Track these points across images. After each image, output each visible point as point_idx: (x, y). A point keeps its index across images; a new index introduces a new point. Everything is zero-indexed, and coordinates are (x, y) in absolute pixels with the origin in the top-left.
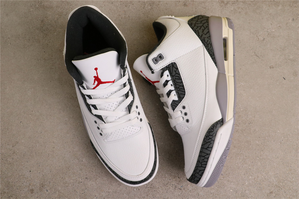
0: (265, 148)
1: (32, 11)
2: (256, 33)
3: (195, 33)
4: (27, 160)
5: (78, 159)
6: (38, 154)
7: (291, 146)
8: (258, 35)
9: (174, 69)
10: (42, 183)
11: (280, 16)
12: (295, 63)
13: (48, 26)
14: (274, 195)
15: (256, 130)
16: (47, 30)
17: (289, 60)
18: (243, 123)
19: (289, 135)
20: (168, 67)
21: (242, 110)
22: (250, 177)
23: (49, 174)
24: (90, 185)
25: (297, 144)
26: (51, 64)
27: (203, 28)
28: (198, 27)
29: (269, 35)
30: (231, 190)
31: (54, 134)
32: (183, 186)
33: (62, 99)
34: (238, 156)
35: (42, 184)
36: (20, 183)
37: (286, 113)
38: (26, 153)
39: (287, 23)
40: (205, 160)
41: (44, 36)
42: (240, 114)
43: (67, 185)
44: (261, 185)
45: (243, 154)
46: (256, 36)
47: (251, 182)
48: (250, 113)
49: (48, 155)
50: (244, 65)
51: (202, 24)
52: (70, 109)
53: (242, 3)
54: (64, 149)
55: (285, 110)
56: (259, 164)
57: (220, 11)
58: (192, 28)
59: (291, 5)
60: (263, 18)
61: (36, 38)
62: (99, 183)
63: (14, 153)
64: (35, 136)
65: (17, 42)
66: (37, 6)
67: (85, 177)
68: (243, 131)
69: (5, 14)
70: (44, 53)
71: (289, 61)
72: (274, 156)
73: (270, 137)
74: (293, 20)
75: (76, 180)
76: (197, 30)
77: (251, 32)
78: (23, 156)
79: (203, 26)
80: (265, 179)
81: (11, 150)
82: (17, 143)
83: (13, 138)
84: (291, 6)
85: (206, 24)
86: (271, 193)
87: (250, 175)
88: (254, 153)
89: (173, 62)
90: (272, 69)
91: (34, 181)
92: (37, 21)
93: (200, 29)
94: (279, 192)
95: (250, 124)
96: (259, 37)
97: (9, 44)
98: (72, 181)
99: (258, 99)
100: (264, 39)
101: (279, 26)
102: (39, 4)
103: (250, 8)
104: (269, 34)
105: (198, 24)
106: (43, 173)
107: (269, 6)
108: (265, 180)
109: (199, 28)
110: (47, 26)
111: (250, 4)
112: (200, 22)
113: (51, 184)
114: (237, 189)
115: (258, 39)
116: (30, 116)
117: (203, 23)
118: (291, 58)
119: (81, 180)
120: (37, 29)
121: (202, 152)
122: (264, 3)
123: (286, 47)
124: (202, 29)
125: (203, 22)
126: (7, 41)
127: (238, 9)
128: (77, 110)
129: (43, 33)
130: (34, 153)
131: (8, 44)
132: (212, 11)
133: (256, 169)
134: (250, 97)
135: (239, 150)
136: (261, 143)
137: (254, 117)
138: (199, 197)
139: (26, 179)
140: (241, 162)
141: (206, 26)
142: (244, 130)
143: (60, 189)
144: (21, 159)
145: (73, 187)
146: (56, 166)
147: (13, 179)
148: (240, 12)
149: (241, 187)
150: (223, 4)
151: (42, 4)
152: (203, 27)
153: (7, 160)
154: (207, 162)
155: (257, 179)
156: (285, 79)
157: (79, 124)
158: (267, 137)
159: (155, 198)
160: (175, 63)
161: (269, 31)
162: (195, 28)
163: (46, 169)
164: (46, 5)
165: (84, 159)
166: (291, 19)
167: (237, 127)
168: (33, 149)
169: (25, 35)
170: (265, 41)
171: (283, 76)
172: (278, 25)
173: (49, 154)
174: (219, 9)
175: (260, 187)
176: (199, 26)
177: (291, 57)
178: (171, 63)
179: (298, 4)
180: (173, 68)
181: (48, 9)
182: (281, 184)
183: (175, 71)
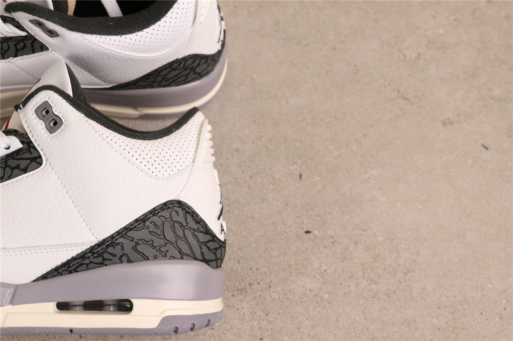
0: (457, 334)
2: (396, 44)
8: (403, 48)
9: (24, 164)
12: (508, 106)
15: (427, 289)
17: (491, 98)
18: (389, 274)
21: (381, 238)
29: (431, 45)
37: (504, 234)
42: (377, 251)
46: (396, 50)
48: (403, 246)
50: (372, 126)
51: (173, 239)
55: (499, 229)
68: (391, 295)
71: (491, 101)
73: (468, 304)
77: (382, 41)
79: (167, 242)
85: (173, 252)
89: (44, 159)
90: (449, 126)
95: (409, 275)
96: (406, 53)
99: (420, 207)
100: (419, 54)
101: (456, 20)
104: (429, 42)
105: (173, 227)
109: (158, 231)
112: (181, 235)
115: (405, 56)
117: (179, 244)
123: (479, 68)
124: (155, 238)
125: (182, 244)
134: (399, 204)
136: (447, 323)
137: (417, 255)
141: (167, 252)
142: (394, 292)
156: (487, 149)
158: (461, 304)
160: (41, 164)
161: (429, 33)
167: (374, 287)
170: (421, 61)
171: (480, 141)
172: (453, 17)
177: (497, 92)
178: (41, 153)
183: (18, 167)
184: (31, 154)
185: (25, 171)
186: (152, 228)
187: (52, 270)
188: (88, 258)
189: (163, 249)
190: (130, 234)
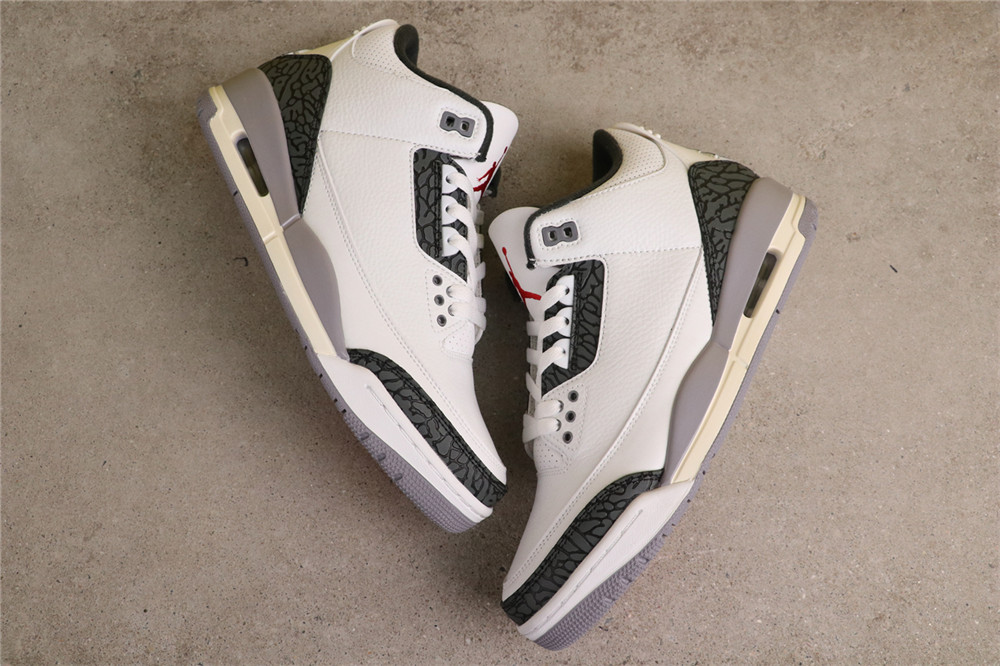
0: (850, 484)
1: (113, 118)
2: (798, 138)
3: (696, 205)
4: (133, 578)
5: (289, 563)
6: (166, 556)
7: (929, 471)
8: (806, 143)
9: (593, 281)
10: (182, 642)
11: (868, 79)
12: (923, 220)
13: (164, 161)
14: (889, 624)
15: (820, 432)
16: (161, 176)
17: (904, 211)
18: (780, 414)
19: (922, 441)
20: (577, 269)
22: (814, 577)
23: (203, 613)
24: (332, 638)
25: (946, 466)
26: (181, 278)
27: (724, 200)
28: (711, 191)
29: (838, 141)
30: (759, 621)
31: (210, 491)
32: (612, 619)
33: (225, 385)
34: (771, 516)
35: (185, 646)
36: (116, 648)
37: (908, 372)
38: (129, 556)
39: (891, 100)
40: (569, 565)
41: (155, 195)
43: (260, 642)
44: (849, 597)
45: (786, 509)
46: (799, 147)
47: (815, 591)
48: (797, 383)
49: (194, 555)
51: (726, 189)
52: (252, 411)
53: (749, 50)
54: (244, 534)
55: (903, 366)
56: (837, 534)
57: (685, 78)
58: (693, 190)
59: (898, 45)
60: (816, 90)
61: (130, 202)
62: (356, 629)
63: (92, 557)
64: (152, 503)
65: (72, 219)
66: (126, 102)
67: (314, 615)
68: (782, 438)
69: (29, 135)
70: (159, 246)
71: (903, 214)
72: (880, 507)
73: (863, 451)
74: (907, 88)
75: (288, 625)
76: (704, 199)
77: (783, 135)
78: (119, 568)
79: (726, 194)
80: (858, 578)
81: (81, 551)
82: (100, 526)
83: (83, 513)
84: (898, 49)
85: (738, 194)
86: (879, 618)
87: (812, 570)
88: (819, 503)
89: (598, 259)
90: (855, 243)
91: (158, 641)
92: (130, 150)
93: (714, 200)
94: (901, 615)
96: (810, 150)
97: (49, 227)
98: (274, 630)
99: (818, 338)
100: (824, 152)
101: (868, 111)
102: (129, 97)
103: (774, 62)
104: (837, 137)
105: (715, 183)
106: (186, 614)
107: (833, 52)
108: (858, 582)
109: (714, 195)
110: (160, 161)
111: (774, 51)
112: (725, 182)
113: (211, 644)
114: (774, 616)
115: (808, 153)
116: (131, 441)
117: (732, 187)
118: (910, 204)
119: (301, 624)
120: (132, 175)
121: (569, 539)
122: (817, 42)
123: (892, 173)
124: (720, 201)
125: (733, 185)
126: (41, 217)
127: (740, 68)
128: (273, 412)
129: (151, 185)
130: (152, 555)
131: (45, 228)
132: (660, 80)
133: (829, 551)
135: (774, 498)
136: (839, 471)
137: (812, 393)
138: (662, 650)
139: (134, 635)
140: (781, 532)
141: (736, 199)
142: (785, 435)
143: (240, 657)
144: (114, 576)
145: (280, 647)
146: (223, 587)
147: (93, 640)
148: (745, 77)
149: (787, 609)
150: (692, 55)
151: (140, 97)
152: (725, 198)
153: (70, 583)
154: (571, 572)
155: (834, 581)
156: (896, 271)
157: (282, 455)
158: (856, 451)
159: (531, 661)
160: (601, 264)
161: (837, 127)
162: (703, 191)
163: (191, 599)
164: (154, 98)
165: (307, 561)
166: (901, 87)
168: (148, 543)
169: (96, 194)
170: (827, 161)
171: (889, 262)
172: (865, 108)
173: (197, 554)
174: (682, 73)
175: (845, 604)
176: (716, 193)
178: (591, 258)
179: (916, 41)
180: (589, 277)
181: (161, 111)
182: (908, 589)
183: (593, 287)
184: (586, 269)
185: (601, 282)
186: (709, 198)
187: (711, 301)
188: (714, 264)
189: (732, 201)
190: (707, 217)
